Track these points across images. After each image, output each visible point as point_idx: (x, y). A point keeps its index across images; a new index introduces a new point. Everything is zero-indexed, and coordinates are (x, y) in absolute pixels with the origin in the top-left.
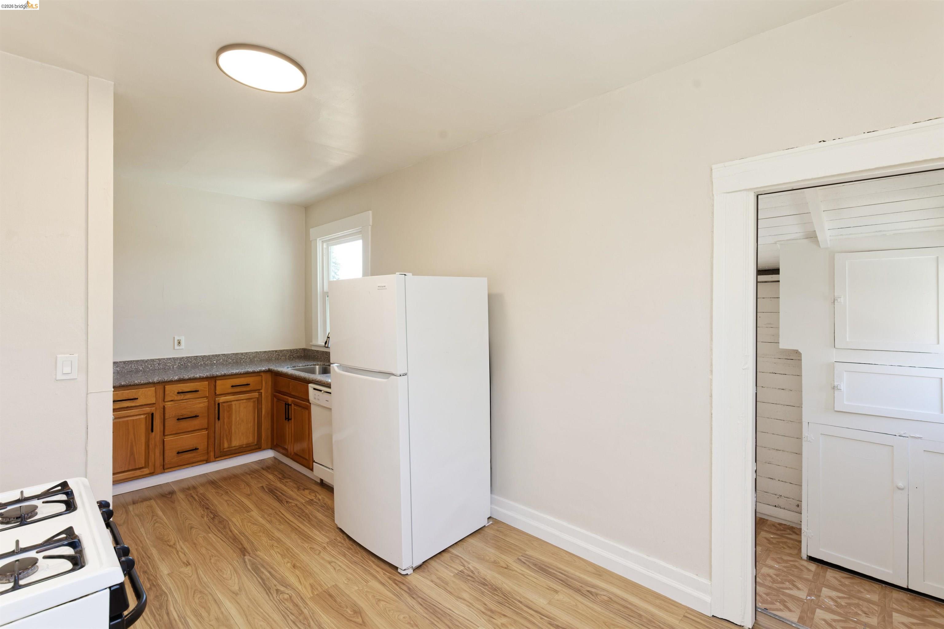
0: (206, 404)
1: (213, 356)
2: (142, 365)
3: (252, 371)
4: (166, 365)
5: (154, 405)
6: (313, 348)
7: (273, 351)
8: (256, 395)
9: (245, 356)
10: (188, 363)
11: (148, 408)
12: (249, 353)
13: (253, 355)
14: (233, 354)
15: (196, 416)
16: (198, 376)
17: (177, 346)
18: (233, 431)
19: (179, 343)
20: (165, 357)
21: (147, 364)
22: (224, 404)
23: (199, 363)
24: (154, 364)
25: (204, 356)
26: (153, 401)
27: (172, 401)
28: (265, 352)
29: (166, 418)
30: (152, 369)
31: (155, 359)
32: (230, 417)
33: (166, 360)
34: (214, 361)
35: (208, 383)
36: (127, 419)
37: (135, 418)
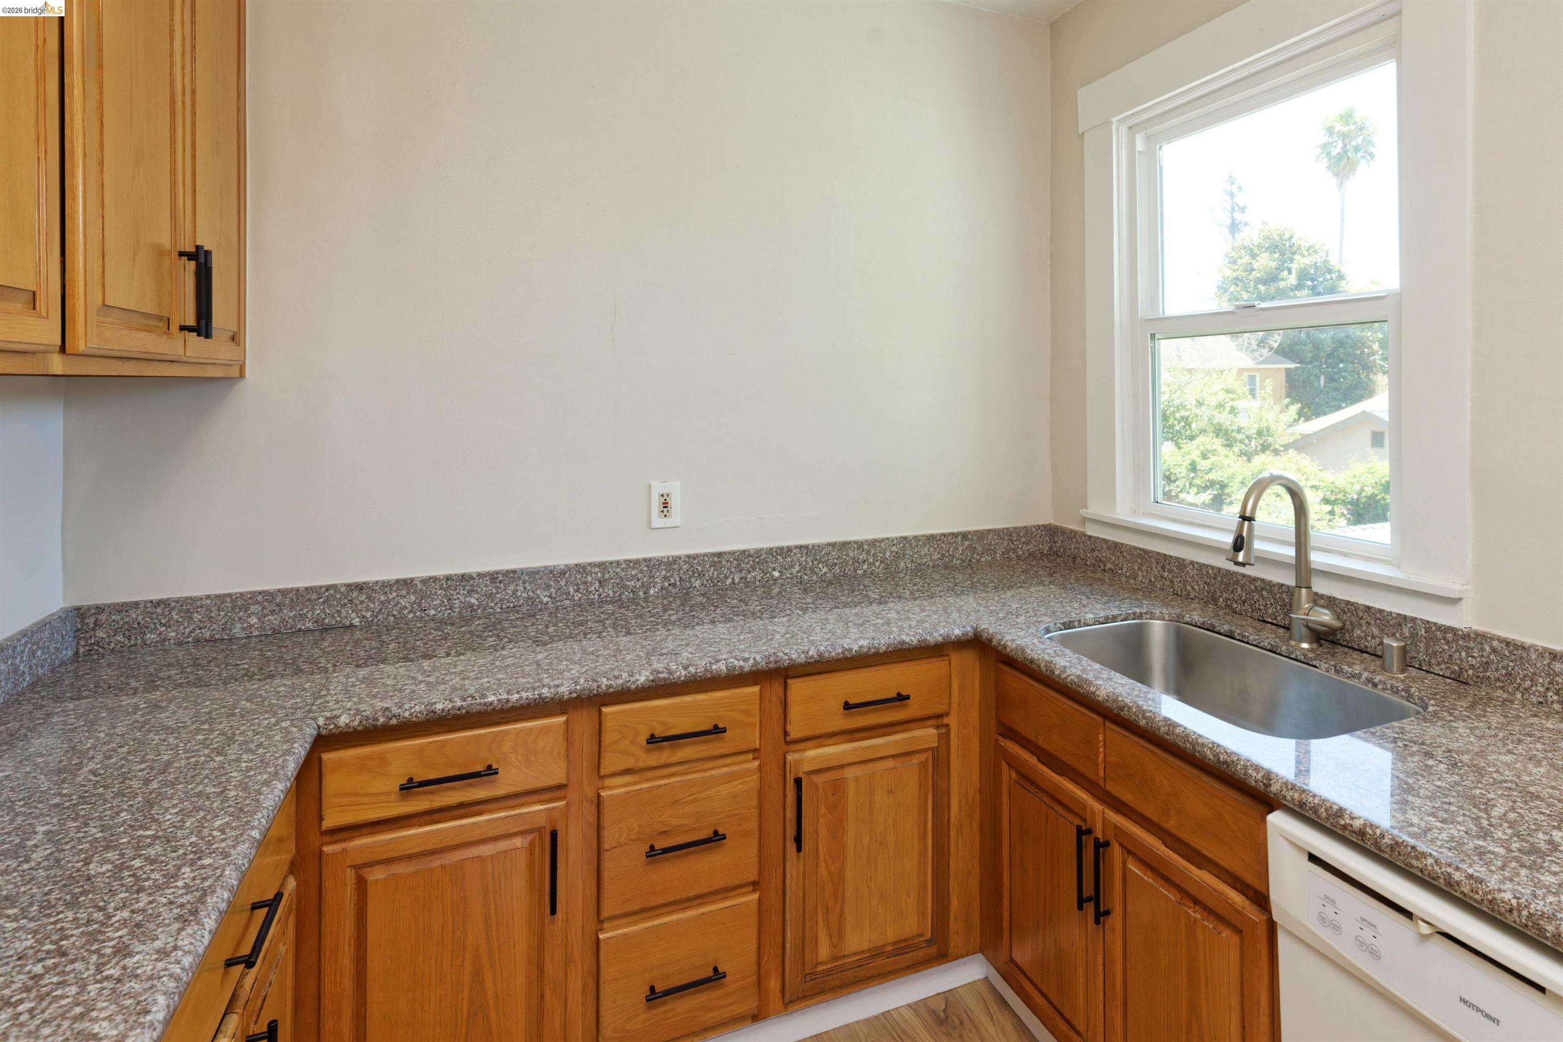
0: (753, 781)
1: (770, 551)
2: (548, 587)
3: (915, 642)
4: (625, 587)
5: (562, 793)
6: (1092, 531)
7: (954, 535)
8: (927, 735)
9: (868, 552)
10: (693, 580)
11: (541, 802)
12: (882, 540)
13: (894, 549)
14: (833, 545)
15: (717, 838)
16: (724, 668)
17: (660, 517)
18: (849, 891)
19: (665, 505)
20: (621, 557)
21: (563, 583)
22: (819, 779)
23: (726, 578)
24: (585, 583)
25: (744, 552)
26: (557, 775)
27: (628, 772)
28: (931, 538)
29: (606, 847)
30: (580, 599)
31: (590, 564)
32: (837, 831)
33: (622, 569)
34: (774, 569)
35: (761, 690)
36: (457, 856)
37: (486, 850)
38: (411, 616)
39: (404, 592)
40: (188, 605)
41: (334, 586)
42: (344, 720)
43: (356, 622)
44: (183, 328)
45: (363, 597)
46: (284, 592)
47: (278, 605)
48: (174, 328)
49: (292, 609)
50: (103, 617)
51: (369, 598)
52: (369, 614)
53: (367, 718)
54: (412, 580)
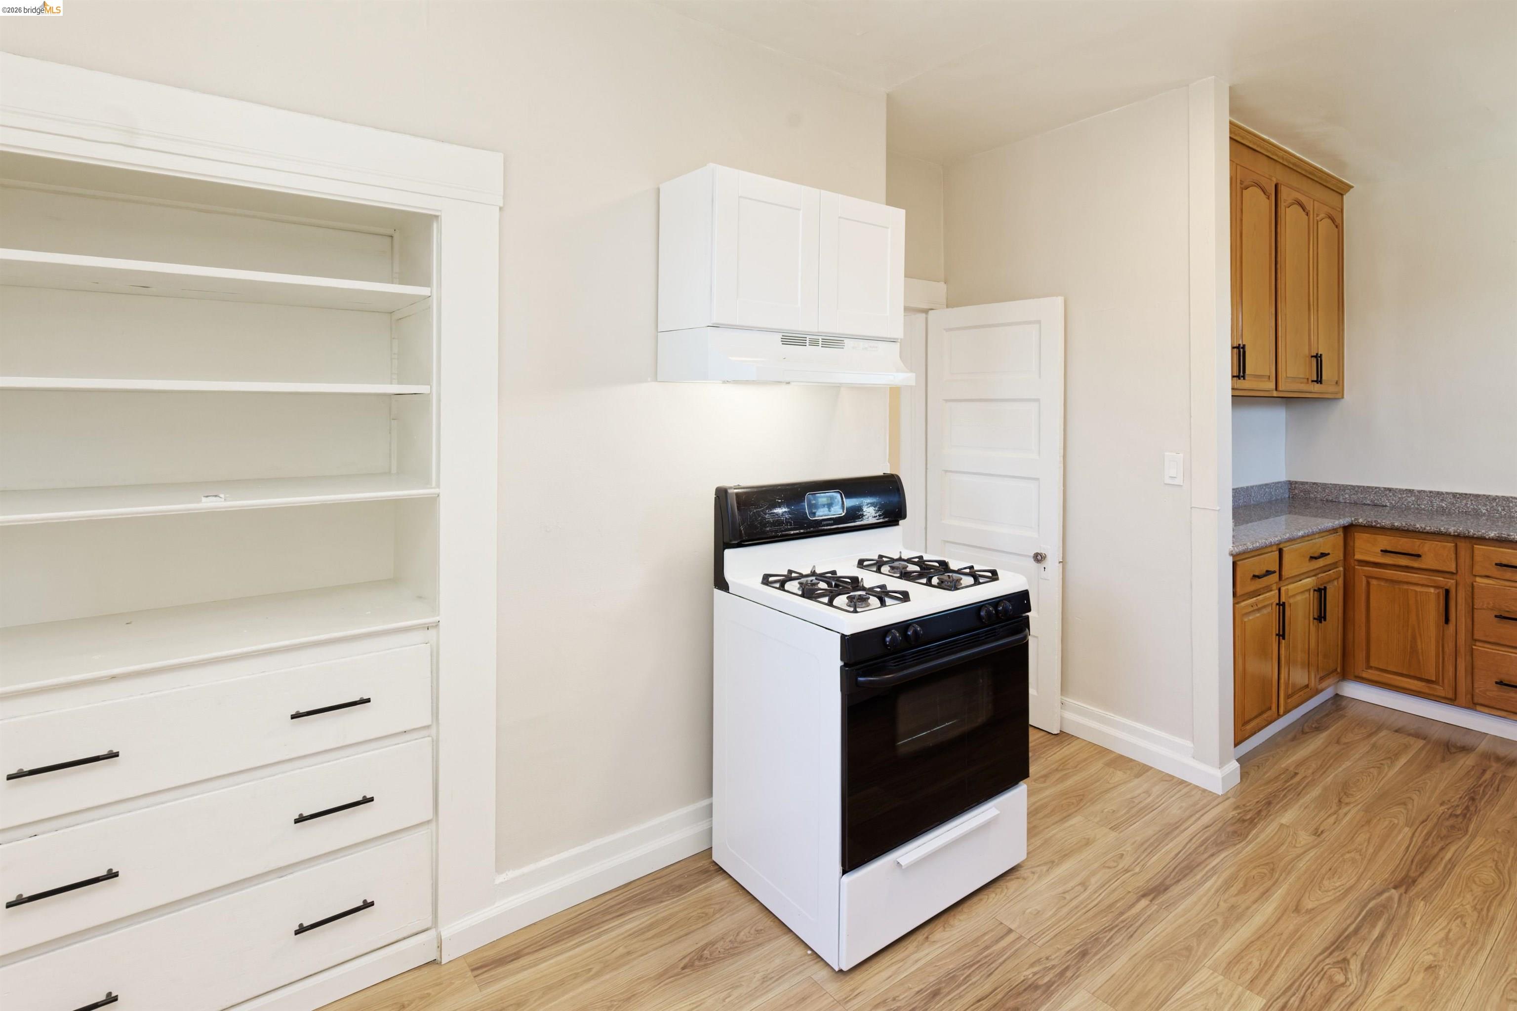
5: (1454, 576)
11: (1440, 577)
26: (1452, 567)
27: (1486, 576)
29: (1477, 607)
36: (1406, 587)
37: (1418, 589)
38: (1413, 506)
39: (1409, 495)
40: (1325, 486)
41: (1379, 488)
42: (1361, 520)
43: (1388, 504)
44: (1313, 381)
45: (1391, 494)
46: (1359, 487)
47: (1356, 491)
48: (1310, 381)
49: (1361, 494)
50: (1297, 485)
51: (1393, 495)
52: (1393, 502)
53: (1369, 522)
54: (1413, 490)
